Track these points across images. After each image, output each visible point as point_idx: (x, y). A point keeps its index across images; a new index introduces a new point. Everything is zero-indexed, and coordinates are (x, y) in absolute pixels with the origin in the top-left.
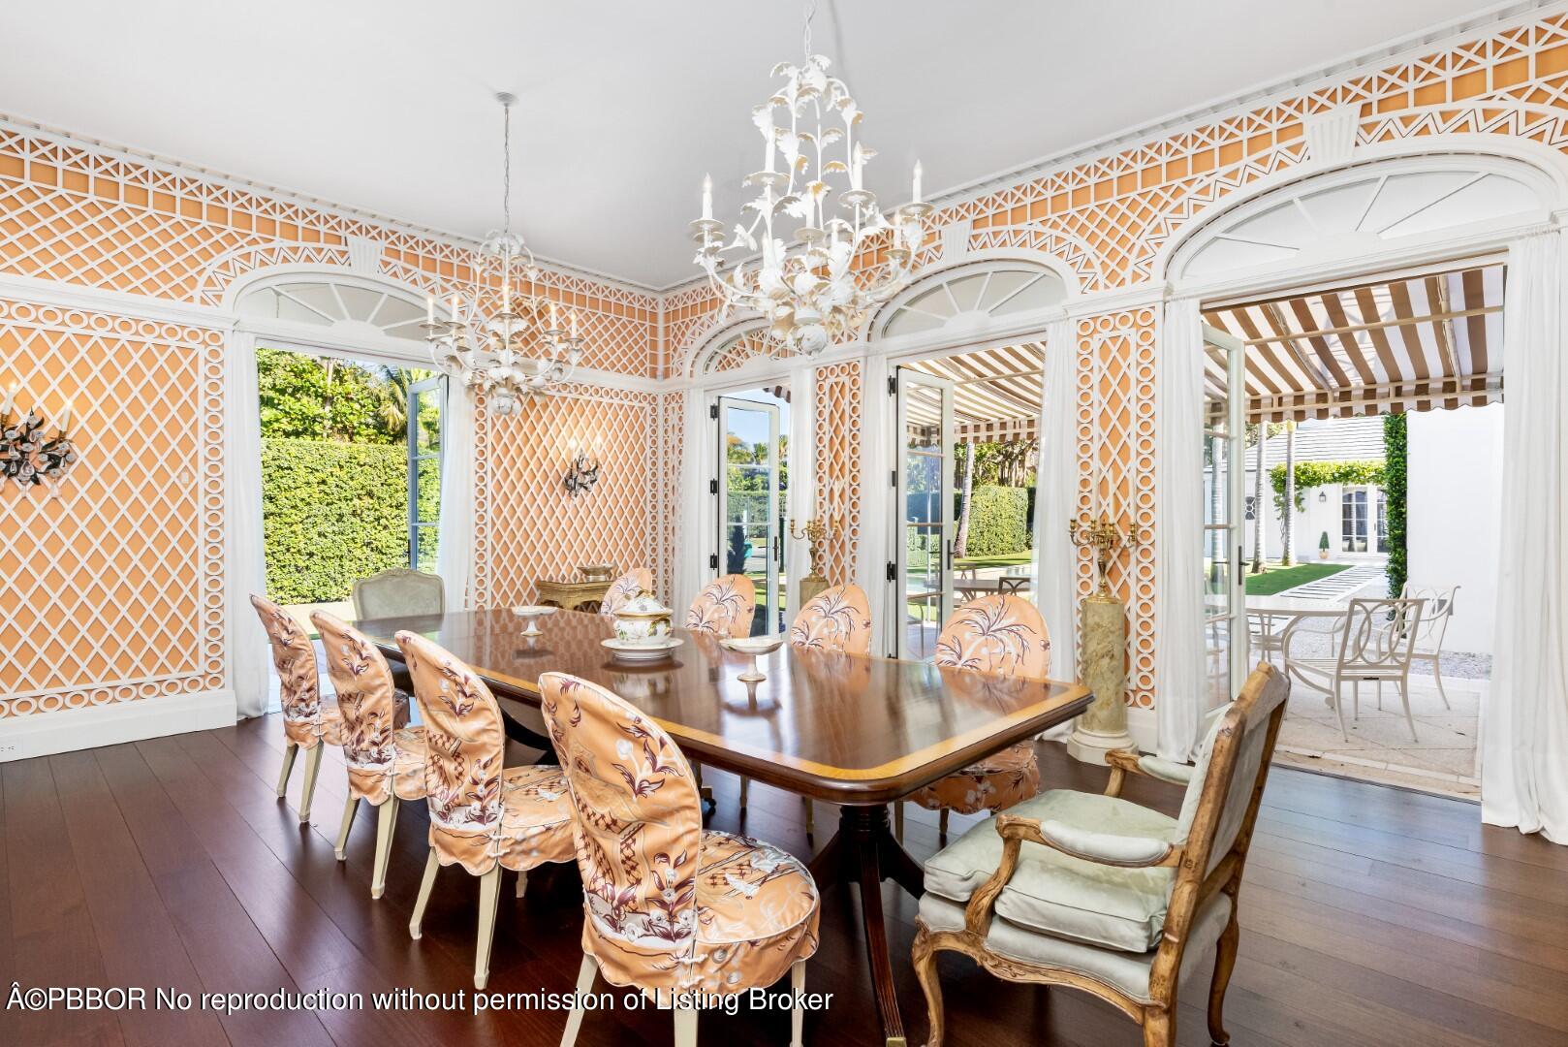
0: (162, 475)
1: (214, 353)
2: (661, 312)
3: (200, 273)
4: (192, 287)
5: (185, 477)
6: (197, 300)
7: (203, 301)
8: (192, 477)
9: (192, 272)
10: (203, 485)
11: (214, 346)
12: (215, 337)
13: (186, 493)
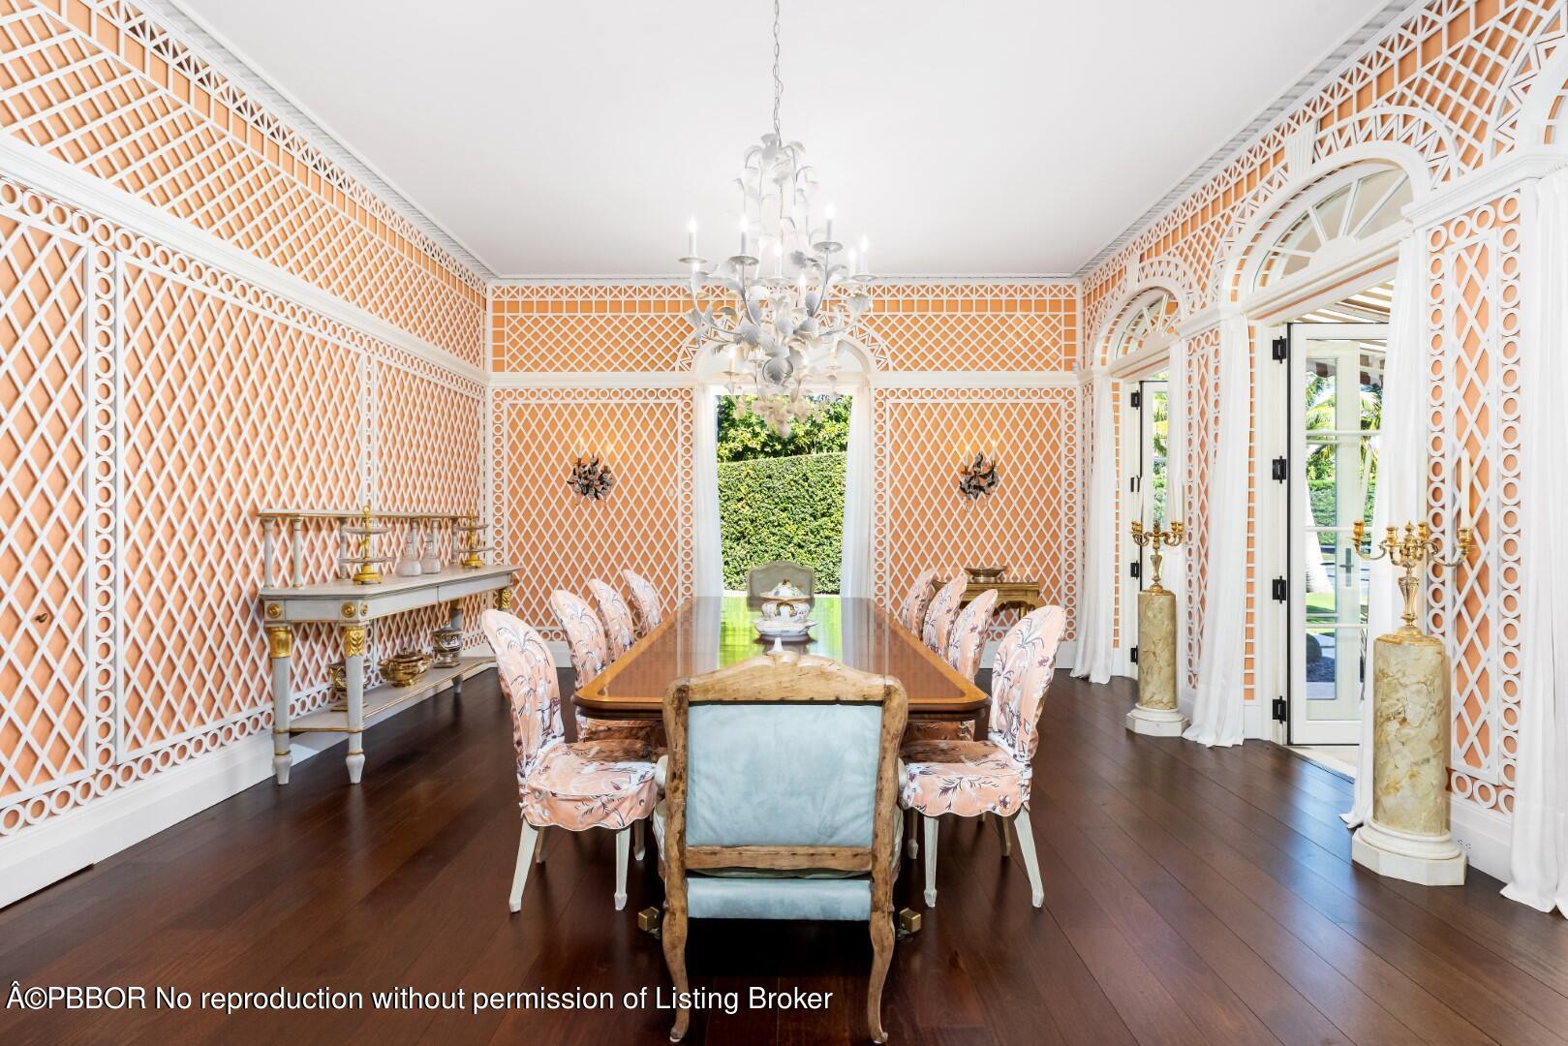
0: (658, 491)
1: (687, 405)
2: (1078, 297)
3: (678, 350)
4: (674, 361)
5: (671, 493)
6: (677, 368)
7: (681, 369)
8: (675, 492)
9: (674, 350)
10: (681, 497)
11: (687, 399)
12: (688, 393)
13: (671, 504)
